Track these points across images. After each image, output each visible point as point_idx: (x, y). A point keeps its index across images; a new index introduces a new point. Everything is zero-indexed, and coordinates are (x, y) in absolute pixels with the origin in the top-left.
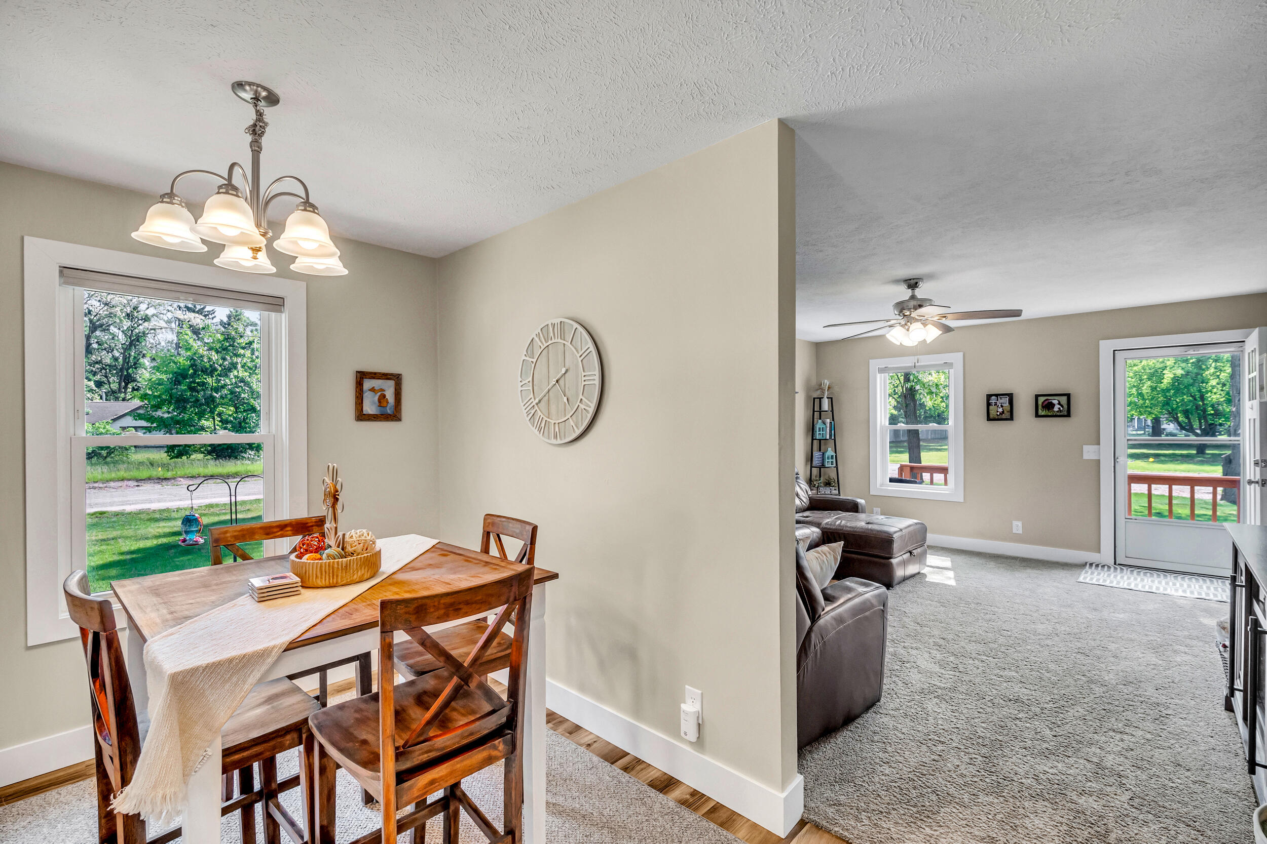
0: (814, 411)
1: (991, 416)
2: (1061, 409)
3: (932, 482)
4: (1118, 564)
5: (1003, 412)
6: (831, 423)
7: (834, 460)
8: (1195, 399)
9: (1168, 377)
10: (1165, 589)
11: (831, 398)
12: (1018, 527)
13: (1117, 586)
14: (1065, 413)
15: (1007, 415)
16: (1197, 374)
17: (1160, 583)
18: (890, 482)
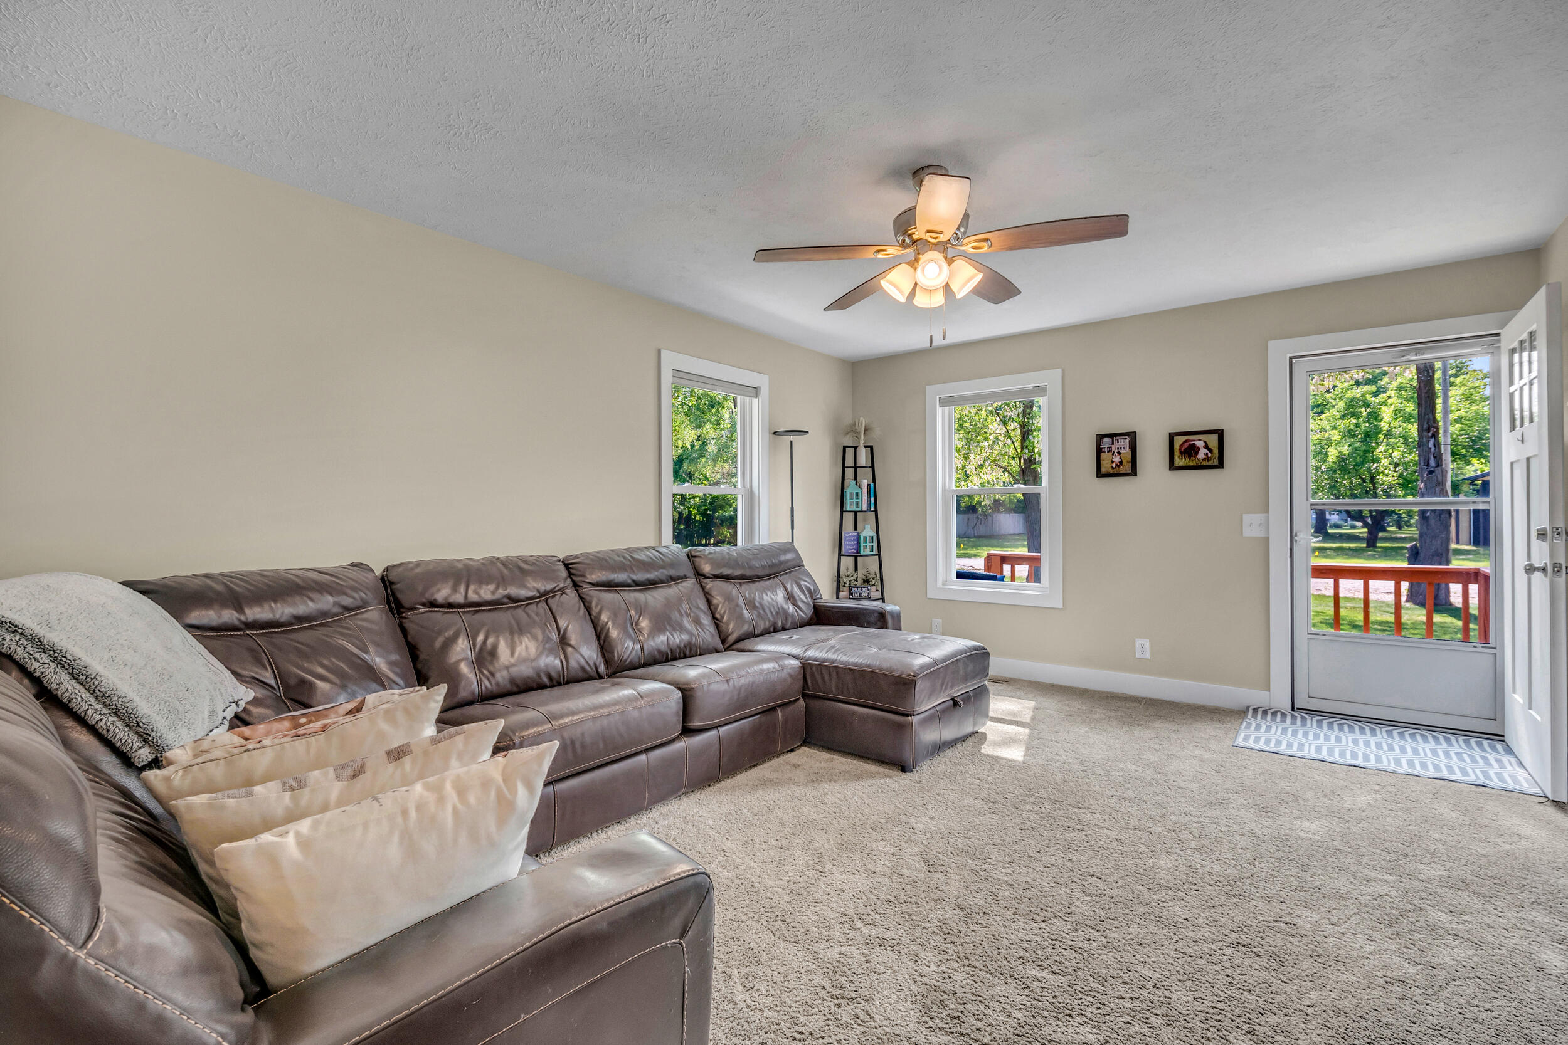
0: (844, 467)
1: (1104, 470)
2: (1210, 455)
3: (1013, 578)
4: (1298, 710)
5: (1121, 463)
6: (869, 485)
7: (875, 544)
8: (1364, 482)
9: (1333, 454)
10: (1379, 760)
11: (871, 447)
12: (1143, 648)
13: (1299, 754)
14: (1216, 462)
15: (1127, 467)
16: (1366, 452)
17: (1367, 744)
18: (957, 578)
